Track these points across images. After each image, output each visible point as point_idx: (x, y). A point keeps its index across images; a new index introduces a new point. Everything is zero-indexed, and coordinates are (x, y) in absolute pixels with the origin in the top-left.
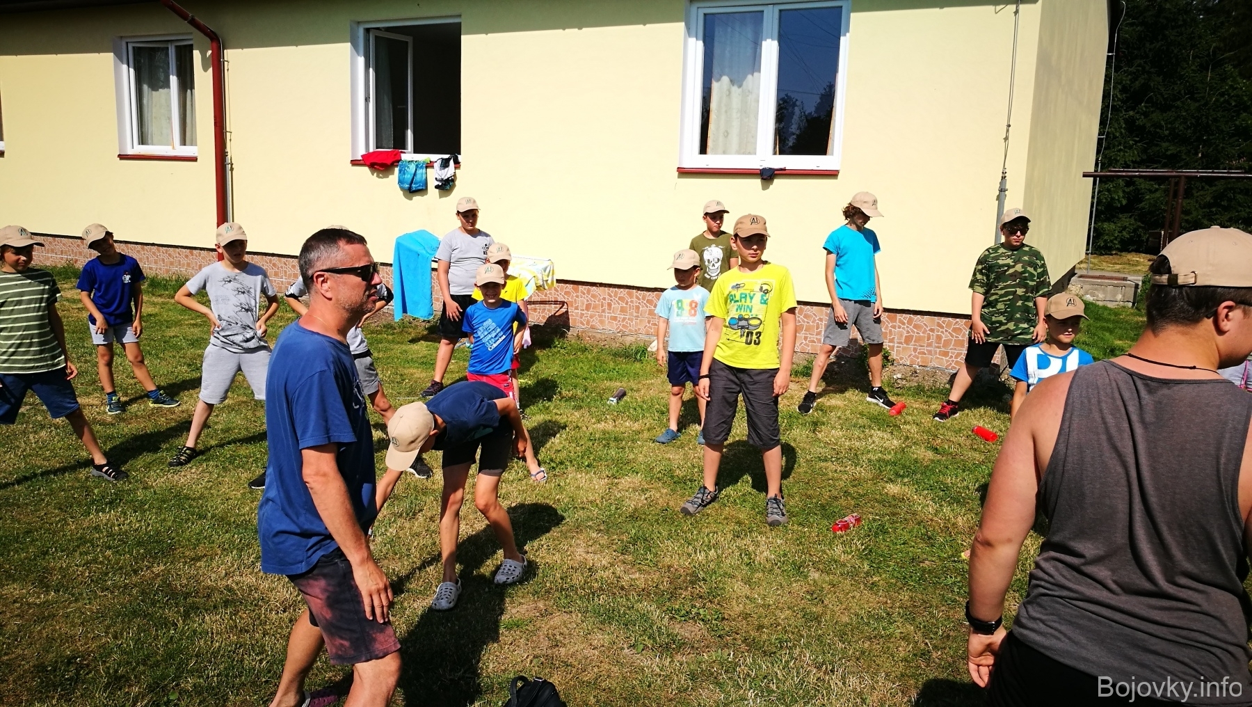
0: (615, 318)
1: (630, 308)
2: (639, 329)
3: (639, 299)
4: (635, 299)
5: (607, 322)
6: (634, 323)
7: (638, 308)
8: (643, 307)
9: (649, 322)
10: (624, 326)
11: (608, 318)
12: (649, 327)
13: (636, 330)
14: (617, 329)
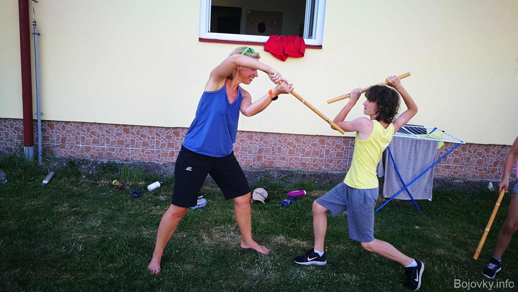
0: (448, 167)
1: (462, 159)
2: (468, 174)
3: (471, 152)
4: (467, 153)
5: (441, 170)
6: (463, 169)
7: (469, 159)
8: (473, 158)
9: (476, 168)
10: (455, 172)
11: (442, 167)
12: (476, 172)
13: (464, 175)
14: (449, 175)
